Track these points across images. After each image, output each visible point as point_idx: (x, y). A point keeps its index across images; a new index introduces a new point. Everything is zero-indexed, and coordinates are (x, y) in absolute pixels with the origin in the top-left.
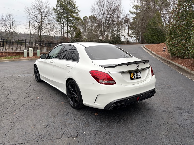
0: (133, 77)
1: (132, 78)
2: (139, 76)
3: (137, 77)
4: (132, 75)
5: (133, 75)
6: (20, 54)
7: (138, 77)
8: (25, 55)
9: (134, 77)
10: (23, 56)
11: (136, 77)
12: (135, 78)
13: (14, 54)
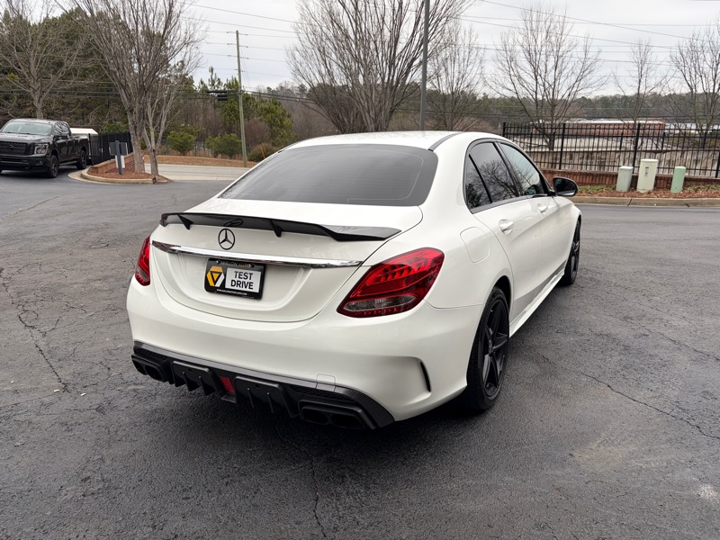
0: (215, 282)
1: (212, 284)
2: (247, 289)
3: (235, 288)
4: (212, 272)
5: (220, 274)
6: (608, 179)
7: (244, 289)
8: (623, 183)
9: (218, 284)
10: (614, 189)
11: (228, 285)
12: (222, 290)
13: (588, 180)
